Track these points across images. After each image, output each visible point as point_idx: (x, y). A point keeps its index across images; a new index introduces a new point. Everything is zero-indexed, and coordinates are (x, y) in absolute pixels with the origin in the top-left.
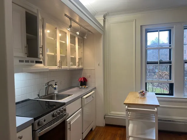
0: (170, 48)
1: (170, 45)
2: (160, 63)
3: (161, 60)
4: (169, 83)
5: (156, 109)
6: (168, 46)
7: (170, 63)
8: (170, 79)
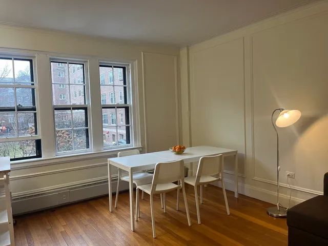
0: (33, 87)
1: (32, 83)
2: (19, 110)
3: (19, 105)
4: (36, 140)
5: (5, 176)
6: (30, 84)
7: (34, 109)
8: (36, 133)
